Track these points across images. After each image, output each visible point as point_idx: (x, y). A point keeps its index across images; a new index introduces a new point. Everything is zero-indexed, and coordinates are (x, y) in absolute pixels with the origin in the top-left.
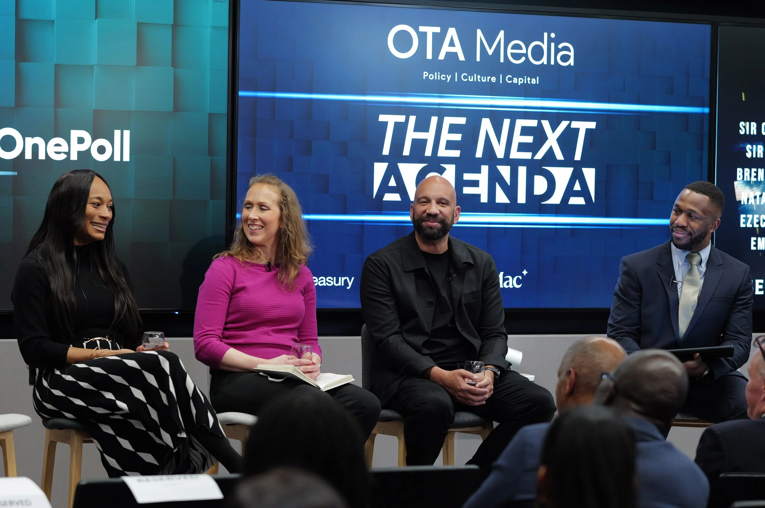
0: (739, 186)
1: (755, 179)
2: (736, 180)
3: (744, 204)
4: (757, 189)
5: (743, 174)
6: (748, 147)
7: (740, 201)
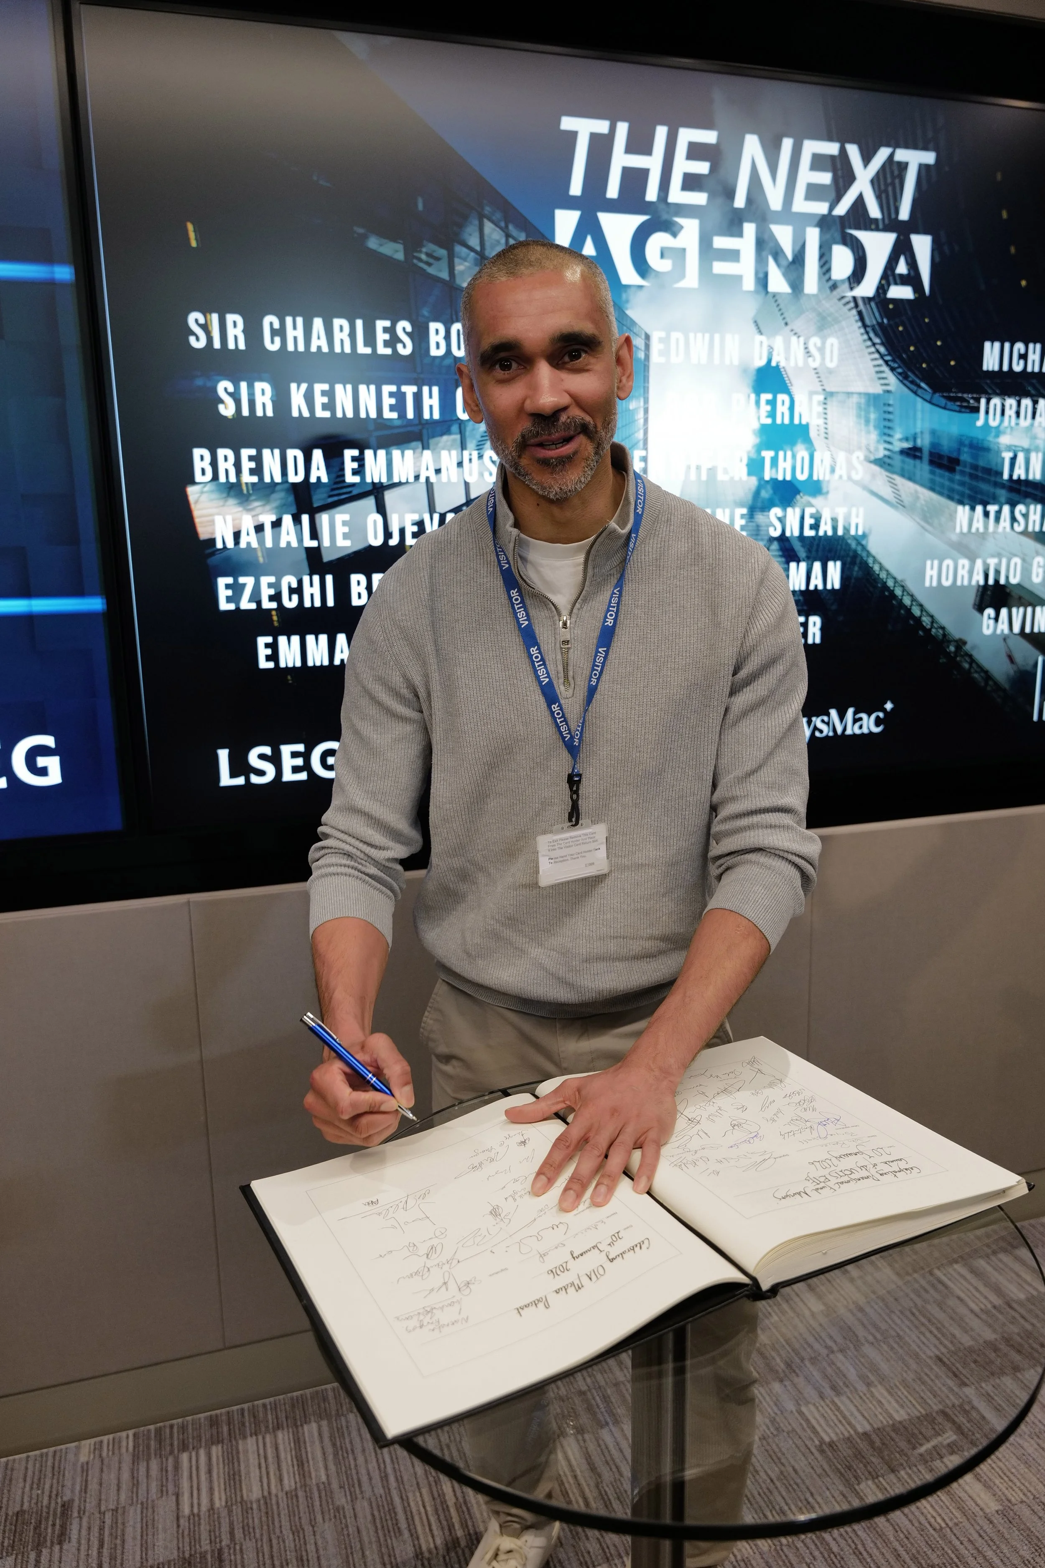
0: (204, 498)
1: (255, 479)
2: (193, 482)
3: (225, 547)
4: (264, 505)
5: (214, 464)
6: (224, 387)
7: (212, 541)
